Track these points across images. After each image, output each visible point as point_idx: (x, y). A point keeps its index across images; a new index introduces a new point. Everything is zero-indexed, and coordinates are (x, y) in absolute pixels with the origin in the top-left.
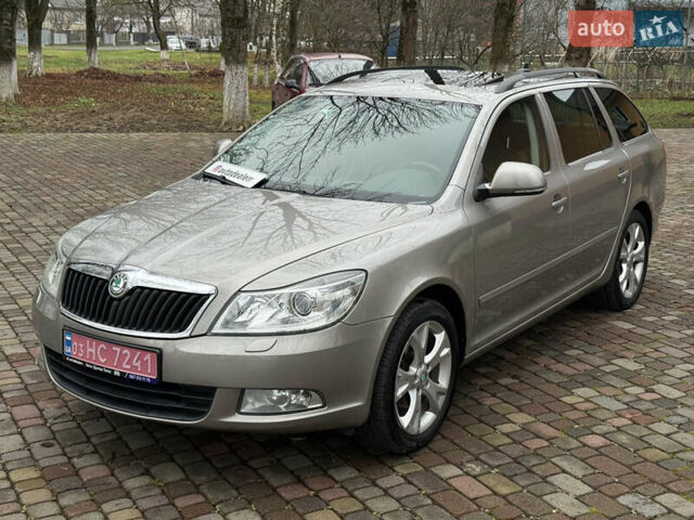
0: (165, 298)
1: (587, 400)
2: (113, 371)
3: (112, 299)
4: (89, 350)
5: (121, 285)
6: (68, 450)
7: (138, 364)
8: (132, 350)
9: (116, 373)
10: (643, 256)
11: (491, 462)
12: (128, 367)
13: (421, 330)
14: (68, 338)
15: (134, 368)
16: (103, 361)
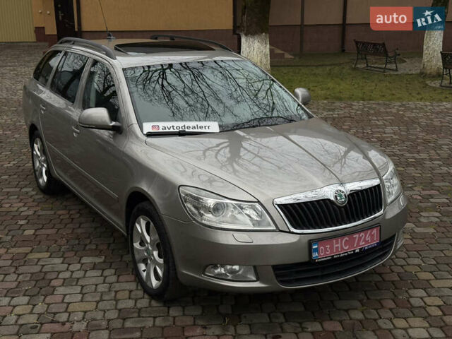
4: (336, 246)
7: (369, 238)
8: (365, 231)
9: (356, 251)
12: (364, 243)
14: (315, 247)
15: (367, 242)
16: (347, 248)
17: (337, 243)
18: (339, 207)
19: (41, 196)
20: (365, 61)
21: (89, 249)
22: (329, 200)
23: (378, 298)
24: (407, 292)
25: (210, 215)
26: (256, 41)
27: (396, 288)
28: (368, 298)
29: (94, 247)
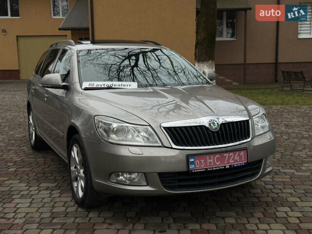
4: (209, 161)
7: (238, 158)
8: (234, 152)
9: (227, 167)
12: (233, 161)
14: (192, 160)
15: (236, 161)
16: (218, 164)
17: (210, 159)
18: (213, 132)
19: (31, 151)
20: (289, 84)
21: (49, 179)
22: (205, 126)
23: (251, 211)
24: (276, 208)
25: (114, 136)
26: (205, 66)
27: (268, 206)
28: (244, 211)
29: (53, 178)
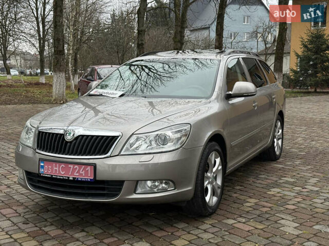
0: (96, 139)
1: (278, 193)
2: (69, 177)
3: (67, 142)
4: (55, 168)
5: (72, 135)
6: (38, 225)
7: (83, 173)
8: (79, 165)
9: (70, 179)
10: (281, 136)
11: (248, 217)
12: (77, 174)
13: (212, 156)
14: (42, 164)
15: (81, 175)
16: (63, 173)
